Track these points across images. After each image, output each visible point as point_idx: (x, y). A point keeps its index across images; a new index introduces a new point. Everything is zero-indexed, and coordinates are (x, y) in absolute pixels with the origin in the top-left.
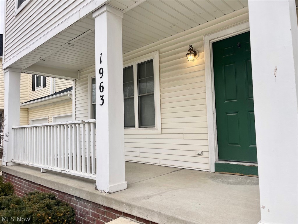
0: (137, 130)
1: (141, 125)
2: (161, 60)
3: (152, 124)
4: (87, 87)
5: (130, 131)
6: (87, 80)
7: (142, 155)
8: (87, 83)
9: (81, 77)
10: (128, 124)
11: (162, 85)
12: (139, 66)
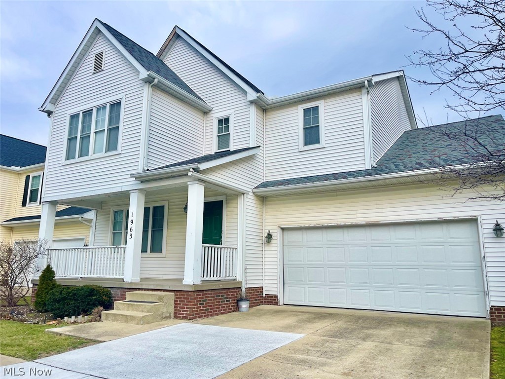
0: (149, 254)
1: (152, 251)
2: (170, 207)
3: (160, 250)
4: (109, 217)
5: (145, 255)
6: (110, 211)
7: (151, 273)
8: (109, 214)
9: (103, 208)
10: (144, 250)
11: (169, 224)
12: (155, 208)
